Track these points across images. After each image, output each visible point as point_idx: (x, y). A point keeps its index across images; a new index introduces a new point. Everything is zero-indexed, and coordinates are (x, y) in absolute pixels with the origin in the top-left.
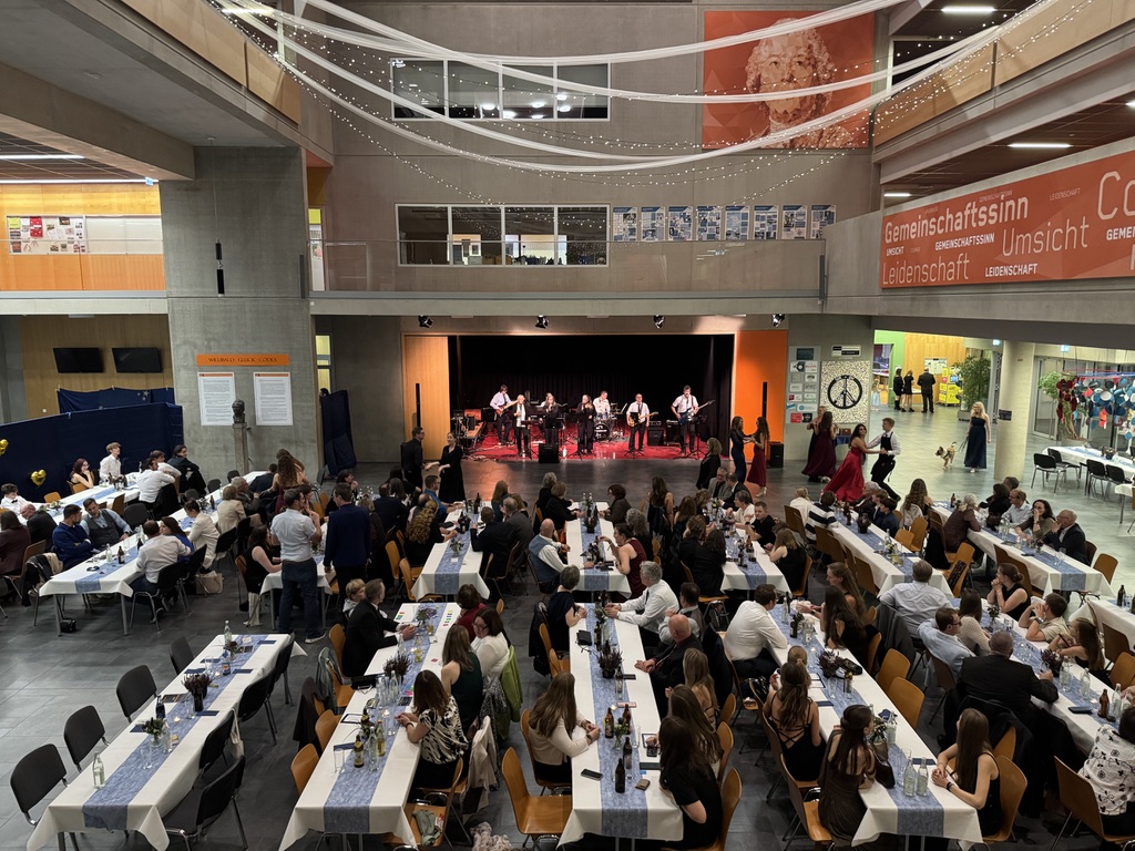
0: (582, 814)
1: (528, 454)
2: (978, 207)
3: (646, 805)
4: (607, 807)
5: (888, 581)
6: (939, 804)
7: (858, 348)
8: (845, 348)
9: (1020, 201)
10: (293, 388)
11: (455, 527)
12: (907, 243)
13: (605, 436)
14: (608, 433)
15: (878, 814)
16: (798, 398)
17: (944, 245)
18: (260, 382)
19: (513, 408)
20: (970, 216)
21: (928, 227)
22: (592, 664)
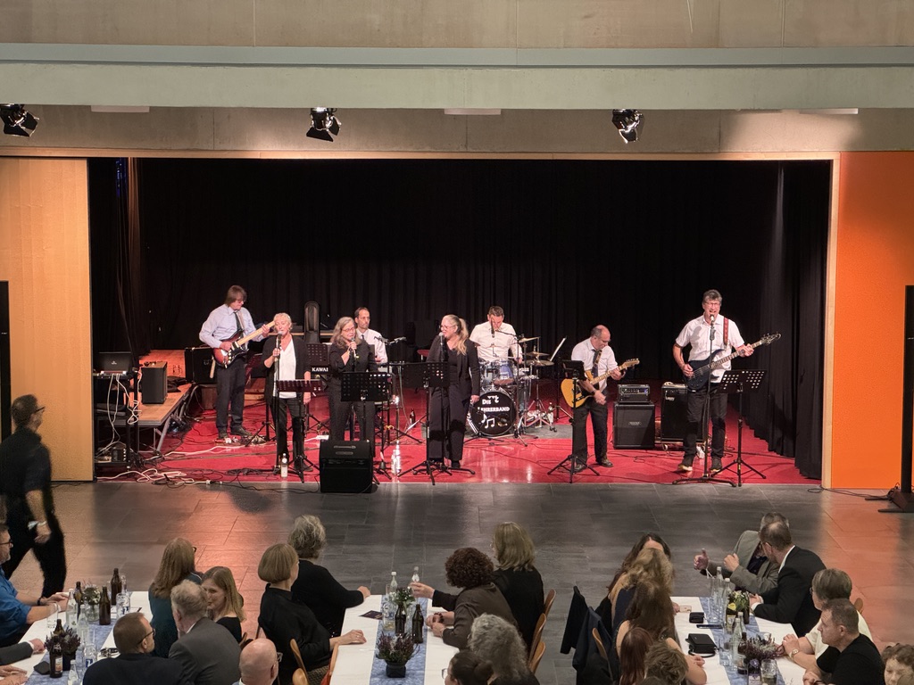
1: (298, 467)
11: (36, 659)
13: (506, 423)
14: (512, 416)
19: (261, 348)
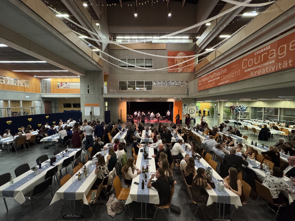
0: (132, 195)
2: (216, 73)
3: (149, 193)
4: (138, 194)
5: (203, 140)
6: (228, 194)
7: (194, 104)
8: (192, 104)
9: (225, 70)
10: (100, 109)
12: (203, 83)
15: (212, 196)
16: (184, 112)
17: (210, 81)
18: (95, 108)
20: (215, 75)
21: (206, 79)
22: (142, 156)
